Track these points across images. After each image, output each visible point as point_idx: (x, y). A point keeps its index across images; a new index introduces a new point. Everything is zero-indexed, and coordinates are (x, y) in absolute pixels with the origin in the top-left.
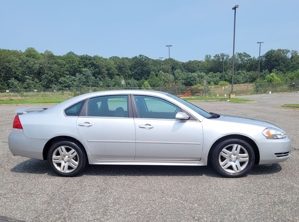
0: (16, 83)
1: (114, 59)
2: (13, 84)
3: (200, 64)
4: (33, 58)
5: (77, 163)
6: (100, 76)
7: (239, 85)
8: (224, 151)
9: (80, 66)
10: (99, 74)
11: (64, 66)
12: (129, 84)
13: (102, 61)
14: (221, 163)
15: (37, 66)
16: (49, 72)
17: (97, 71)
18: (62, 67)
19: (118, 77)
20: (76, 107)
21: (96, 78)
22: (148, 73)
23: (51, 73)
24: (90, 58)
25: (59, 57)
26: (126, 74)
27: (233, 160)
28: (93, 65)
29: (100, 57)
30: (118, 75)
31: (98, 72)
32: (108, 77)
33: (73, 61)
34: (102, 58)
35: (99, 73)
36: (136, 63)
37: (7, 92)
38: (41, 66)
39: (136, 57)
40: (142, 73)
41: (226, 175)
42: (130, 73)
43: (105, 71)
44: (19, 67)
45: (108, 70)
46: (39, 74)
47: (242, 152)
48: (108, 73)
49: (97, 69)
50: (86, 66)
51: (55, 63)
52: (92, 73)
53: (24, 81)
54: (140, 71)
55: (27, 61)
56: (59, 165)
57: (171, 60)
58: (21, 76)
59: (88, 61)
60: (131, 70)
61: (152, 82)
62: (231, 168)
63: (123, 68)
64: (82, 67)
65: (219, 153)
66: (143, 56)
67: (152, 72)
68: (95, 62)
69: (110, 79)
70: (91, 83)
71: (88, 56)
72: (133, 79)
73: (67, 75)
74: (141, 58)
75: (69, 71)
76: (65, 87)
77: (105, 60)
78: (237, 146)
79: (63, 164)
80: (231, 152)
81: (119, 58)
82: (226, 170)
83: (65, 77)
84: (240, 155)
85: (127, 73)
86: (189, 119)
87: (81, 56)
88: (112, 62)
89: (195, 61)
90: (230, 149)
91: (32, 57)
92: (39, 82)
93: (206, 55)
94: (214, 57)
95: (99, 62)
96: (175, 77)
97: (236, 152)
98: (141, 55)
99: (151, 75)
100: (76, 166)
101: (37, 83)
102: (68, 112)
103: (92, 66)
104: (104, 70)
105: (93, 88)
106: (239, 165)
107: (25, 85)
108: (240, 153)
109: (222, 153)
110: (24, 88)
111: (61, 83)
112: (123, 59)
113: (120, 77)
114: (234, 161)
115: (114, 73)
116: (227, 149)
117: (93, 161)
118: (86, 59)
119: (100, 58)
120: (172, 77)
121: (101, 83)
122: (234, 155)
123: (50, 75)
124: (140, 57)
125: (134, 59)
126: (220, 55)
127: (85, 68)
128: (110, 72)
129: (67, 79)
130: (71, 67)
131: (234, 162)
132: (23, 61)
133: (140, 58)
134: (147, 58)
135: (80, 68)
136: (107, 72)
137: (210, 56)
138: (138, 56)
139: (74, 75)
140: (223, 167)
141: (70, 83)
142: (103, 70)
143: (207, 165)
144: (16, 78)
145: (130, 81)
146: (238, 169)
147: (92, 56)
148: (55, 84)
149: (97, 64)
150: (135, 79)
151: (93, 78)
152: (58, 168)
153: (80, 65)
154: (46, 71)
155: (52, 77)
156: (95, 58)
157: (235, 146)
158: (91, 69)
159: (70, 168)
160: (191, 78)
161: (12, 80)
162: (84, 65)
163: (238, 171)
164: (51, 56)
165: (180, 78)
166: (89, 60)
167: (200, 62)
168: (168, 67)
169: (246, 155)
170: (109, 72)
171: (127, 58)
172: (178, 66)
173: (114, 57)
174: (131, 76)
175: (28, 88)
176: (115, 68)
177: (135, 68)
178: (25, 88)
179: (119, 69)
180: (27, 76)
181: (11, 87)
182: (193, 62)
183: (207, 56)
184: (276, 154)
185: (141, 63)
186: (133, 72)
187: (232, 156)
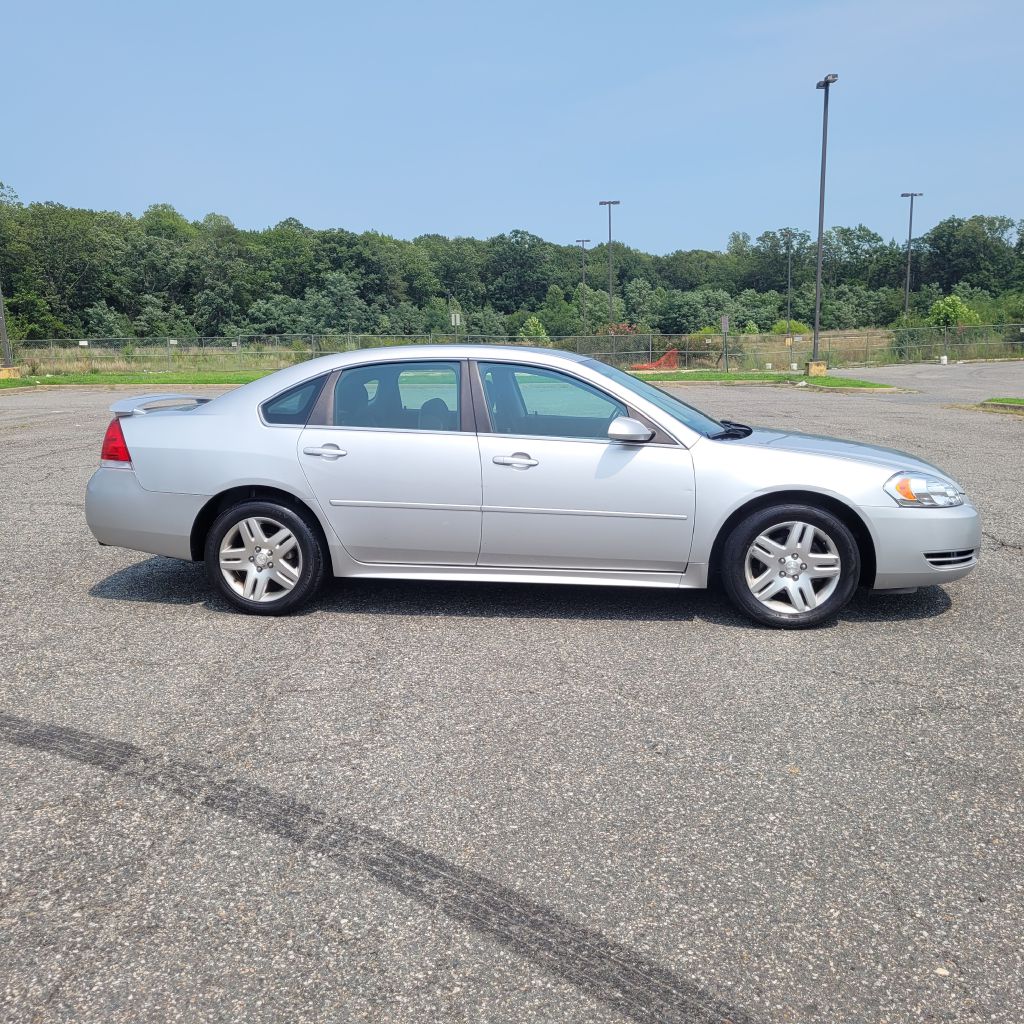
0: (111, 316)
1: (431, 242)
2: (100, 321)
3: (712, 262)
4: (169, 237)
5: (296, 572)
6: (382, 298)
7: (841, 332)
8: (760, 543)
9: (320, 266)
10: (379, 292)
11: (269, 263)
12: (476, 325)
13: (390, 250)
14: (753, 583)
15: (180, 265)
16: (220, 283)
17: (373, 280)
18: (261, 269)
19: (442, 301)
20: (299, 397)
21: (369, 305)
22: (541, 290)
23: (226, 287)
24: (349, 241)
25: (253, 236)
26: (467, 292)
27: (792, 572)
28: (361, 260)
29: (383, 236)
30: (441, 295)
31: (377, 285)
32: (410, 303)
33: (296, 248)
34: (390, 238)
35: (381, 288)
36: (502, 257)
37: (82, 347)
38: (192, 263)
39: (502, 237)
40: (519, 288)
41: (768, 620)
42: (481, 288)
43: (399, 282)
44: (123, 265)
45: (409, 278)
46: (184, 289)
47: (819, 546)
48: (410, 287)
49: (372, 276)
50: (337, 264)
51: (240, 255)
52: (358, 288)
53: (139, 312)
54: (513, 284)
55: (150, 247)
56: (241, 576)
57: (615, 247)
58: (128, 296)
59: (344, 248)
60: (484, 279)
61: (552, 319)
62: (783, 597)
63: (458, 271)
64: (326, 270)
65: (745, 550)
66: (523, 233)
67: (553, 288)
68: (367, 253)
69: (415, 308)
70: (354, 321)
71: (347, 232)
72: (489, 310)
73: (275, 292)
74: (517, 242)
75: (283, 281)
76: (270, 331)
77: (401, 245)
78: (804, 529)
79: (253, 573)
80: (783, 548)
81: (444, 240)
82: (766, 603)
83: (268, 299)
84: (812, 555)
85: (472, 290)
86: (651, 439)
87: (324, 233)
88: (424, 254)
89: (696, 252)
90: (781, 536)
91: (164, 233)
92: (186, 314)
93: (734, 234)
94: (759, 239)
95: (382, 255)
96: (627, 303)
97: (799, 545)
98: (517, 232)
99: (549, 297)
100: (292, 581)
101: (177, 317)
102: (275, 412)
103: (357, 266)
104: (396, 279)
105: (360, 336)
106: (809, 589)
107: (141, 324)
108: (813, 550)
109: (754, 551)
110: (136, 333)
111: (255, 320)
112: (459, 242)
113: (447, 303)
114: (793, 577)
115: (430, 289)
116: (773, 536)
117: (346, 568)
118: (340, 242)
119: (383, 240)
120: (617, 304)
121: (385, 321)
122: (795, 555)
123: (222, 293)
124: (516, 236)
125: (493, 242)
126: (778, 235)
127: (334, 270)
128: (416, 283)
129: (276, 306)
130: (290, 270)
131: (795, 577)
132: (135, 247)
133: (513, 240)
134: (537, 242)
135: (319, 272)
136: (406, 284)
137: (746, 237)
138: (507, 234)
139: (298, 293)
140: (757, 595)
141: (287, 318)
142: (391, 278)
143: (705, 587)
144: (112, 301)
145: (479, 315)
146: (805, 603)
147: (359, 232)
148: (237, 323)
149: (374, 259)
150: (498, 309)
151: (360, 302)
152: (237, 588)
153: (319, 261)
154: (209, 281)
155: (226, 301)
156: (369, 239)
157: (798, 526)
158: (354, 274)
159: (273, 586)
160: (680, 306)
161: (100, 309)
162: (333, 261)
163: (807, 609)
164: (225, 233)
165: (644, 308)
166: (350, 245)
167: (711, 256)
168: (607, 271)
169: (832, 556)
170: (412, 284)
171: (471, 241)
172: (638, 267)
173: (429, 236)
174: (484, 297)
175: (148, 335)
176: (431, 274)
177: (497, 274)
178: (141, 334)
179: (445, 277)
180: (146, 296)
181: (97, 332)
182: (690, 254)
183: (735, 238)
184: (928, 556)
185: (518, 257)
186: (490, 287)
187: (789, 559)
